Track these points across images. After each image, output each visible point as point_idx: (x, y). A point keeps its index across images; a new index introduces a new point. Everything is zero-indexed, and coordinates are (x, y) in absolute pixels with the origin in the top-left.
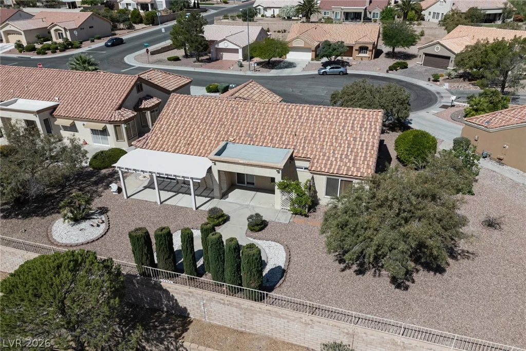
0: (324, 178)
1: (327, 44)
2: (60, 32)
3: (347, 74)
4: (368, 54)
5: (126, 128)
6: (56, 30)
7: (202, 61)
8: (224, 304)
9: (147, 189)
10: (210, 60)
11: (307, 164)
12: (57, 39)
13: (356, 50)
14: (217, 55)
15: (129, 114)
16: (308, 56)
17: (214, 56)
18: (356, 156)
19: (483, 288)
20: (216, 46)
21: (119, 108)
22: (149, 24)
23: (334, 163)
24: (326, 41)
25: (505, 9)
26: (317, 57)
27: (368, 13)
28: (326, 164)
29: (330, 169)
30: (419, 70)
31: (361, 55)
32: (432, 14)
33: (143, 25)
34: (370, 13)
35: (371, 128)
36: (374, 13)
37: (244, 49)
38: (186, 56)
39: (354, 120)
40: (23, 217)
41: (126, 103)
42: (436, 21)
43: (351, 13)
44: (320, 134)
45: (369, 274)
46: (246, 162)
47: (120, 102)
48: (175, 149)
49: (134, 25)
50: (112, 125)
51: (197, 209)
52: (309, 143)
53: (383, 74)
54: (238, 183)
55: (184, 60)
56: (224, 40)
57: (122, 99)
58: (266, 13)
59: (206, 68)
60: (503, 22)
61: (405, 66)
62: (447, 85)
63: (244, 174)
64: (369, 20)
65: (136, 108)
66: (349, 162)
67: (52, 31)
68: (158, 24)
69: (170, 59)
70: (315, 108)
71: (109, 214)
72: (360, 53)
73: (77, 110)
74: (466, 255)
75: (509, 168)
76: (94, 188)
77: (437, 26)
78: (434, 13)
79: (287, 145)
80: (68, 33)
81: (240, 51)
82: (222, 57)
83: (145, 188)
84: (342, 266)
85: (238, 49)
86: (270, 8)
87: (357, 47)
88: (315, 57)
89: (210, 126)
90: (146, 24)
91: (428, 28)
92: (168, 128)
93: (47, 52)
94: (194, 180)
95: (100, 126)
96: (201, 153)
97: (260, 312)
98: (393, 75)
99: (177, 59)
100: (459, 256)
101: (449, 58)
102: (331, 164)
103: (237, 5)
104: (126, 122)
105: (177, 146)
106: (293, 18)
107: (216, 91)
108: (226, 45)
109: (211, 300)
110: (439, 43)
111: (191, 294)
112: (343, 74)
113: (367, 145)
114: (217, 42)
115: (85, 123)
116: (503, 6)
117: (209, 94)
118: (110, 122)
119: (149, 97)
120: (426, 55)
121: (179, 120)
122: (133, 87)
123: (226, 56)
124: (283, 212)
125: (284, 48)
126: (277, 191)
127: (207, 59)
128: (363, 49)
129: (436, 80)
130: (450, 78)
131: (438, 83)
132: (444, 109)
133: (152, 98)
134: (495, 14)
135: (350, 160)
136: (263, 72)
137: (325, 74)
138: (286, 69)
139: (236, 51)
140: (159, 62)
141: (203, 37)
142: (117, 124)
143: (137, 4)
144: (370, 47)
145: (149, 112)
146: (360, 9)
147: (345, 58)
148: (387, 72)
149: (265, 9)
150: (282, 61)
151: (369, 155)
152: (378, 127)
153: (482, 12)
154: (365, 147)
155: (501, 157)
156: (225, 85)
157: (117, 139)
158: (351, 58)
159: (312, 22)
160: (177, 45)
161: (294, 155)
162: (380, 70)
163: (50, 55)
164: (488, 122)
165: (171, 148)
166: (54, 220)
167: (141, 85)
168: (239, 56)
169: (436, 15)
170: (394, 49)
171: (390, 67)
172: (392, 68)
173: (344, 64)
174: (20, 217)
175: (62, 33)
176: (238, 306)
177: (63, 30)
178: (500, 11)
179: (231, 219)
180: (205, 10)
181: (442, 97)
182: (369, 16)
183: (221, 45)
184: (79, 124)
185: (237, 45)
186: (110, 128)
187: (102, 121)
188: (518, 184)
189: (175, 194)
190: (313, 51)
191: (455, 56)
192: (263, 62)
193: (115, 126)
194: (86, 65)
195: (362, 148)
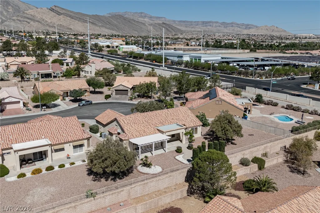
4: (87, 94)
20: (3, 102)
32: (84, 72)
36: (57, 73)
53: (106, 101)
56: (9, 97)
81: (21, 102)
82: (6, 108)
85: (19, 101)
88: (63, 99)
98: (110, 101)
101: (127, 90)
108: (10, 100)
110: (121, 85)
114: (4, 99)
120: (116, 90)
129: (131, 100)
137: (83, 105)
144: (88, 90)
168: (20, 106)
169: (86, 72)
172: (106, 98)
185: (19, 99)
190: (61, 96)
191: (130, 89)
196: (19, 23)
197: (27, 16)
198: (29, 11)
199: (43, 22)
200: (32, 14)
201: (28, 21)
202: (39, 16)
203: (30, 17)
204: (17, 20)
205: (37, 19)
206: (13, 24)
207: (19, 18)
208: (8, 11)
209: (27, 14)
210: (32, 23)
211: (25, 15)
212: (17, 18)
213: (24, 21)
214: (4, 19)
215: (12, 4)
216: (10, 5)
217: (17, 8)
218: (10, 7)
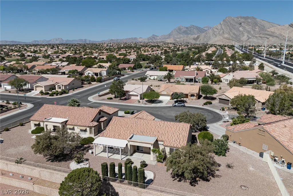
0: (169, 148)
1: (176, 94)
2: (60, 86)
3: (185, 106)
4: (195, 98)
5: (94, 129)
6: (58, 86)
7: (122, 100)
8: (132, 190)
9: (103, 152)
10: (125, 99)
11: (162, 143)
12: (58, 89)
13: (189, 96)
14: (129, 97)
15: (96, 123)
16: (169, 98)
17: (128, 97)
18: (180, 140)
19: (221, 186)
20: (129, 93)
21: (92, 121)
22: (98, 82)
23: (172, 143)
24: (176, 93)
25: (257, 78)
26: (172, 99)
27: (196, 79)
28: (169, 143)
29: (171, 145)
30: (217, 105)
31: (192, 98)
32: (225, 80)
33: (95, 83)
34: (197, 79)
35: (185, 130)
36: (199, 79)
37: (141, 95)
38: (115, 97)
39: (180, 127)
40: (59, 161)
41: (95, 119)
42: (227, 83)
43: (189, 79)
44: (168, 132)
45: (182, 182)
46: (140, 141)
47: (93, 119)
48: (114, 137)
49: (91, 82)
50: (89, 128)
51: (121, 159)
52: (163, 135)
53: (201, 107)
54: (137, 150)
55: (114, 99)
56: (132, 91)
57: (93, 118)
58: (151, 78)
59: (124, 103)
60: (257, 84)
61: (211, 103)
62: (227, 113)
63: (139, 146)
64: (197, 82)
65: (98, 121)
66: (177, 142)
67: (56, 86)
68: (102, 82)
69: (108, 99)
70: (166, 122)
71: (89, 161)
72: (191, 97)
73: (76, 122)
74: (218, 176)
75: (243, 147)
76: (83, 152)
77: (227, 86)
78: (226, 79)
79: (155, 136)
80: (63, 87)
81: (139, 96)
82: (131, 98)
83: (102, 152)
84: (174, 179)
85: (138, 95)
86: (153, 76)
87: (189, 95)
88: (172, 98)
89: (127, 128)
90: (97, 82)
91: (222, 86)
92: (112, 129)
93: (54, 95)
94: (121, 148)
95: (84, 128)
96: (124, 138)
97: (144, 192)
98: (205, 107)
99: (111, 99)
100: (215, 177)
101: (229, 100)
102: (171, 143)
103: (138, 73)
104: (94, 127)
105: (115, 136)
106: (163, 80)
107: (128, 113)
108: (133, 93)
109: (127, 189)
110: (224, 94)
111: (120, 187)
112: (183, 106)
113: (184, 136)
115: (78, 127)
116: (256, 77)
117: (125, 114)
118: (88, 127)
119: (103, 117)
120: (220, 99)
121: (116, 126)
122: (98, 113)
123: (133, 98)
124: (154, 161)
125: (158, 95)
126: (152, 153)
127: (124, 99)
128: (192, 95)
129: (223, 110)
130: (229, 109)
131: (224, 111)
132: (224, 123)
133: (104, 117)
134: (253, 80)
135: (178, 142)
136: (149, 105)
137: (175, 106)
138: (158, 104)
139: (137, 96)
140: (103, 100)
141: (123, 90)
142: (91, 128)
143: (93, 73)
144: (196, 95)
145: (102, 123)
146: (193, 77)
147: (185, 99)
148: (203, 106)
149: (151, 76)
150: (157, 100)
151: (184, 140)
152: (188, 130)
153: (246, 80)
154: (183, 137)
155: (240, 143)
156: (132, 111)
157: (90, 133)
158: (187, 99)
159: (171, 82)
160: (111, 92)
161: (158, 139)
162: (200, 104)
163: (55, 97)
164: (234, 129)
165: (113, 137)
166: (70, 163)
167: (100, 112)
168: (139, 98)
169: (227, 80)
170: (206, 95)
171: (204, 104)
172: (205, 104)
173: (184, 102)
174: (57, 161)
175: (60, 87)
176: (136, 191)
177: (61, 86)
178: (255, 79)
179: (134, 163)
180: (123, 75)
181: (225, 117)
182: (196, 80)
183: (131, 93)
184: (76, 128)
185: (137, 93)
186: (88, 129)
187: (85, 126)
188: (244, 153)
189: (113, 154)
190: (170, 96)
191: (231, 100)
192: (149, 100)
193: (90, 128)
194: (75, 103)
195: (182, 137)
196: (260, 39)
197: (268, 33)
198: (270, 29)
199: (280, 37)
200: (273, 31)
201: (268, 37)
202: (277, 33)
203: (270, 33)
204: (260, 37)
205: (276, 35)
206: (255, 40)
207: (261, 35)
208: (255, 31)
209: (268, 31)
210: (271, 38)
211: (266, 32)
212: (259, 35)
213: (264, 37)
214: (250, 36)
215: (260, 25)
216: (257, 25)
217: (263, 27)
218: (257, 27)
